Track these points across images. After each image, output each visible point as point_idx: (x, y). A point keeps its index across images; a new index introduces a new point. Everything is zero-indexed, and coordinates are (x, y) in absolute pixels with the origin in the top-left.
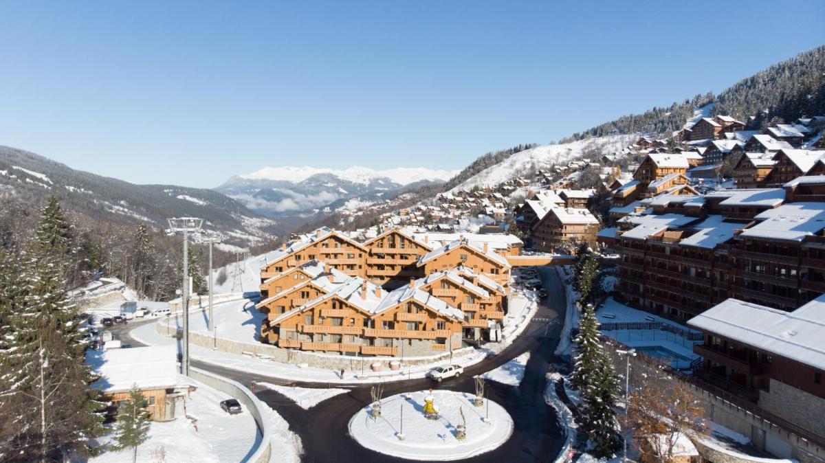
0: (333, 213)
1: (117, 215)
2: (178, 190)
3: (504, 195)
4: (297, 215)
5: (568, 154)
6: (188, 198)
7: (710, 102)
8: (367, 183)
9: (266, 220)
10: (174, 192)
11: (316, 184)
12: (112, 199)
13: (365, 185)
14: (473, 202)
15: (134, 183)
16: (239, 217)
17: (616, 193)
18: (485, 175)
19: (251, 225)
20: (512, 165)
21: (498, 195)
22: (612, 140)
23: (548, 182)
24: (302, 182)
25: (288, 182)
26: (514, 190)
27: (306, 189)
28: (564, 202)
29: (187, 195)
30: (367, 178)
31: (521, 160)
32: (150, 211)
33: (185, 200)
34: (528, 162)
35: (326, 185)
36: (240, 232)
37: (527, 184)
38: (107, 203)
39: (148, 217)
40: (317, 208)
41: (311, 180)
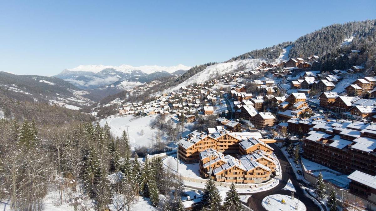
0: (115, 88)
1: (12, 91)
2: (39, 78)
3: (209, 88)
4: (98, 89)
5: (231, 67)
6: (45, 82)
7: (288, 46)
8: (130, 73)
9: (84, 92)
10: (38, 79)
11: (106, 73)
12: (8, 83)
13: (129, 74)
14: (197, 91)
15: (15, 74)
16: (72, 90)
17: (280, 106)
18: (197, 76)
19: (78, 94)
20: (208, 72)
21: (206, 88)
22: (249, 62)
23: (227, 82)
24: (99, 73)
25: (92, 72)
26: (213, 85)
27: (101, 76)
28: (254, 104)
29: (44, 80)
30: (130, 71)
31: (212, 70)
32: (28, 89)
33: (43, 83)
34: (215, 71)
35: (111, 74)
36: (73, 98)
37: (218, 83)
38: (6, 85)
39: (28, 92)
40: (107, 85)
41: (103, 71)
